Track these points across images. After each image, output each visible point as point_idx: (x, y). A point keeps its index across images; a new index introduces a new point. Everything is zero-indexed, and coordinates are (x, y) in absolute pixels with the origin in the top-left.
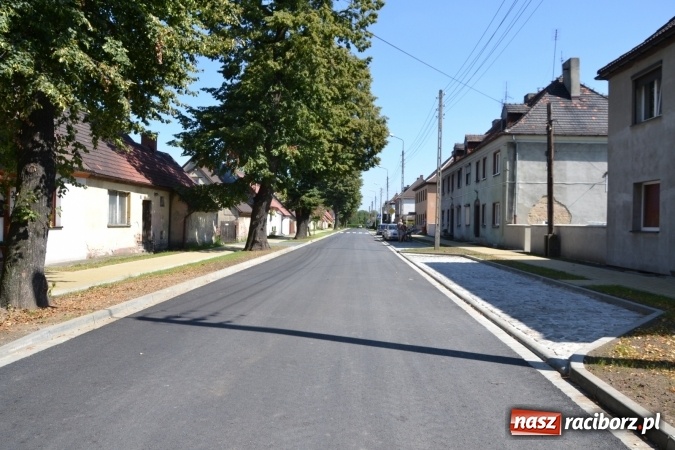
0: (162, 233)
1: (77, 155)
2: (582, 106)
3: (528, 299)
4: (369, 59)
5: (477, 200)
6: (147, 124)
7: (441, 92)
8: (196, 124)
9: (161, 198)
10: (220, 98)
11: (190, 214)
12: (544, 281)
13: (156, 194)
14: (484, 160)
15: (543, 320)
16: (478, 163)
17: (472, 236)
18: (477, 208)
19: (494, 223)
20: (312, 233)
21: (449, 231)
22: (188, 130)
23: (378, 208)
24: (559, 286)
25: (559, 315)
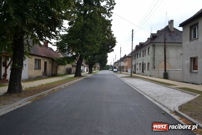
0: (50, 71)
1: (29, 49)
2: (174, 34)
3: (160, 91)
4: (112, 20)
5: (143, 62)
6: (51, 40)
7: (133, 30)
8: (60, 39)
9: (50, 61)
10: (67, 31)
11: (58, 66)
12: (164, 86)
13: (48, 60)
14: (145, 50)
15: (165, 97)
16: (143, 51)
17: (141, 72)
18: (143, 64)
19: (148, 69)
20: (93, 71)
21: (134, 71)
22: (58, 41)
23: (112, 64)
24: (169, 87)
25: (170, 96)
